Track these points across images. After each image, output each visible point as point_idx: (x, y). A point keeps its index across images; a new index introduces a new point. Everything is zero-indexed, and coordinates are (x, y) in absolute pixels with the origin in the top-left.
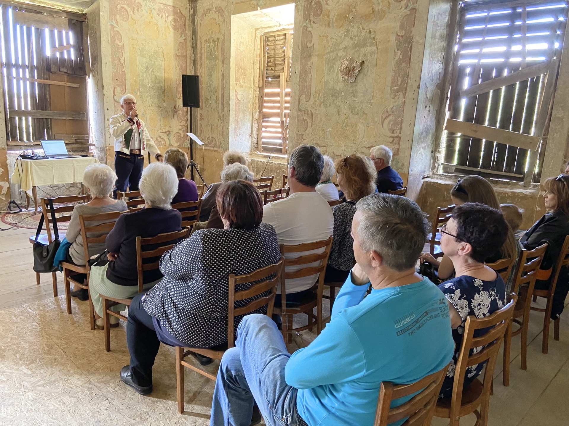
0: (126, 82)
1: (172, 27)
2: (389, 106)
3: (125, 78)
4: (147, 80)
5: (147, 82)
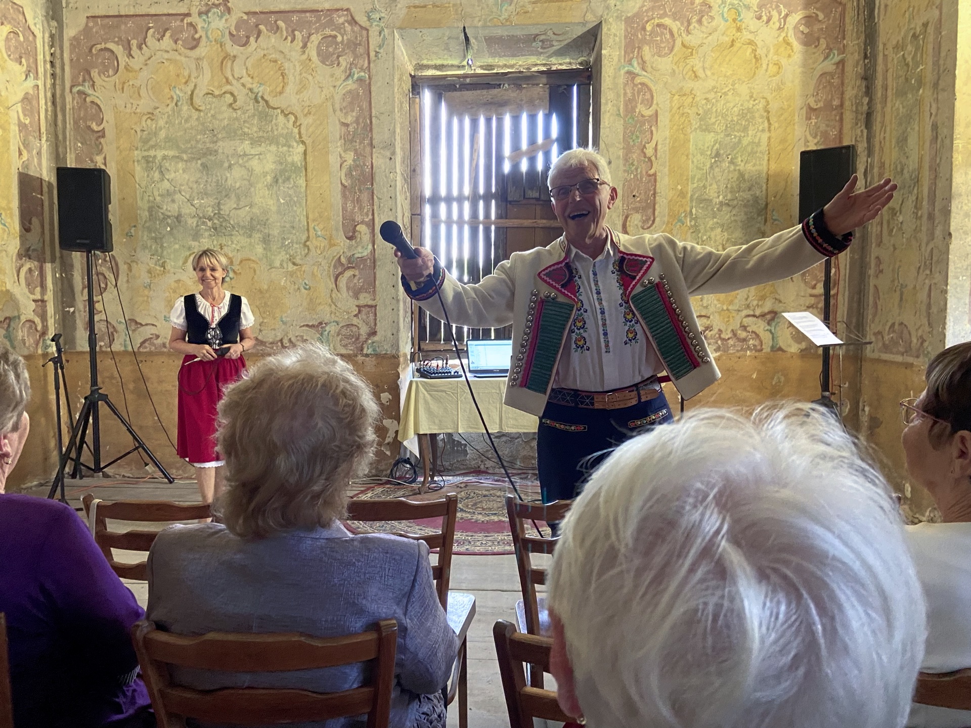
0: (657, 198)
1: (798, 39)
3: (655, 189)
4: (714, 186)
5: (715, 193)
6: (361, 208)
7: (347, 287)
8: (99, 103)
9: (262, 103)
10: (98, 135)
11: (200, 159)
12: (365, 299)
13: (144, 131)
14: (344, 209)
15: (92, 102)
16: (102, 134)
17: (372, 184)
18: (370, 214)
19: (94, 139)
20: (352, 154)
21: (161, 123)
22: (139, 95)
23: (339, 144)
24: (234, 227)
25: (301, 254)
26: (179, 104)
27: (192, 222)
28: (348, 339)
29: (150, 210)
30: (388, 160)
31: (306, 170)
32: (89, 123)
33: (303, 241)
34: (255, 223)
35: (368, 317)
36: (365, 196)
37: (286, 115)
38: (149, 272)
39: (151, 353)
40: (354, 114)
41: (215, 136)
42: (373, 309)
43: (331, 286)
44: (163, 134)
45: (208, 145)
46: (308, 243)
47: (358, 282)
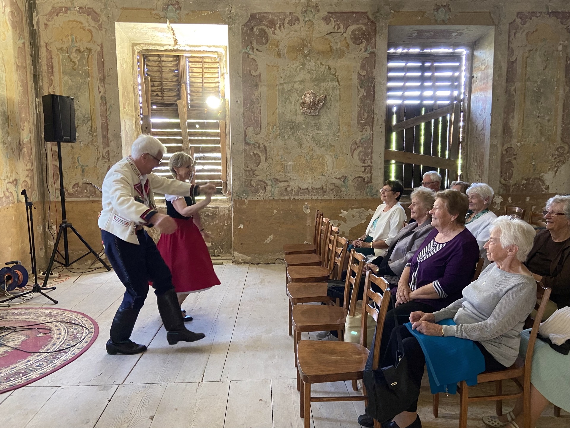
2: (357, 138)
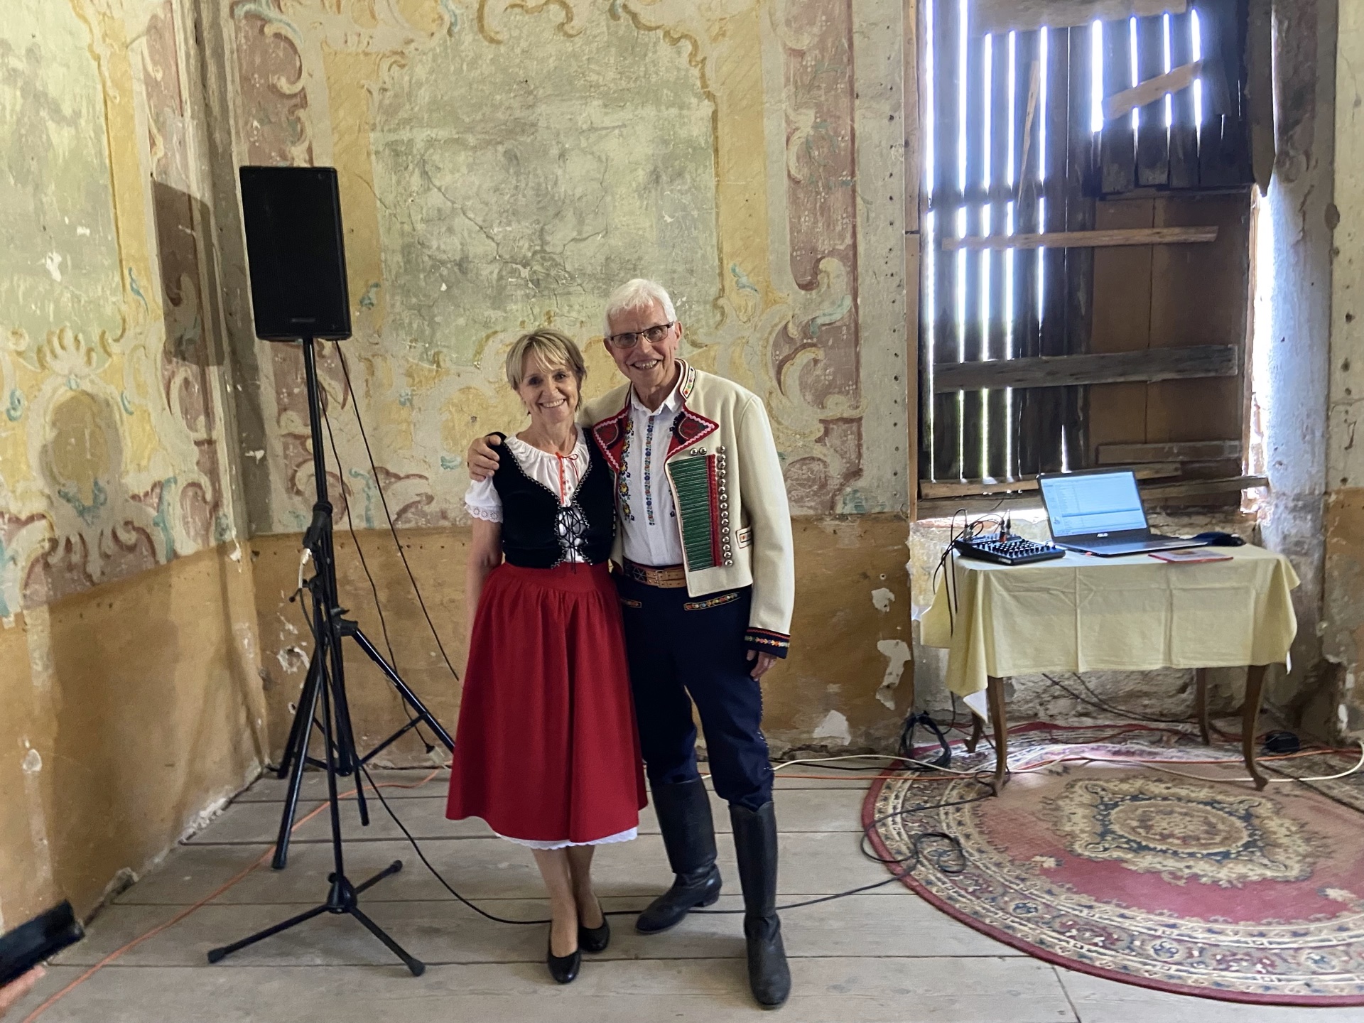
6: (829, 225)
7: (801, 384)
8: (290, 35)
9: (624, 18)
10: (294, 101)
11: (501, 143)
12: (838, 406)
13: (385, 90)
14: (795, 228)
15: (277, 35)
16: (301, 100)
17: (853, 174)
18: (849, 235)
19: (286, 110)
20: (811, 113)
21: (421, 72)
22: (373, 17)
23: (784, 95)
24: (573, 278)
25: (708, 325)
26: (456, 29)
27: (490, 272)
28: (802, 485)
29: (407, 250)
30: (886, 121)
31: (716, 151)
32: (273, 79)
33: (711, 298)
34: (614, 266)
35: (844, 442)
36: (838, 199)
37: (675, 42)
38: (409, 374)
39: (418, 532)
40: (816, 30)
41: (530, 93)
42: (855, 425)
43: (768, 385)
44: (424, 95)
45: (518, 114)
46: (721, 302)
47: (823, 374)
